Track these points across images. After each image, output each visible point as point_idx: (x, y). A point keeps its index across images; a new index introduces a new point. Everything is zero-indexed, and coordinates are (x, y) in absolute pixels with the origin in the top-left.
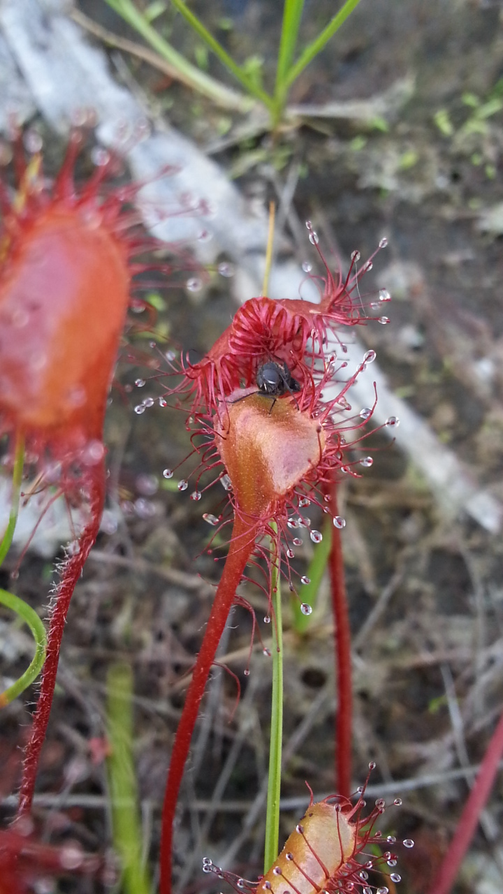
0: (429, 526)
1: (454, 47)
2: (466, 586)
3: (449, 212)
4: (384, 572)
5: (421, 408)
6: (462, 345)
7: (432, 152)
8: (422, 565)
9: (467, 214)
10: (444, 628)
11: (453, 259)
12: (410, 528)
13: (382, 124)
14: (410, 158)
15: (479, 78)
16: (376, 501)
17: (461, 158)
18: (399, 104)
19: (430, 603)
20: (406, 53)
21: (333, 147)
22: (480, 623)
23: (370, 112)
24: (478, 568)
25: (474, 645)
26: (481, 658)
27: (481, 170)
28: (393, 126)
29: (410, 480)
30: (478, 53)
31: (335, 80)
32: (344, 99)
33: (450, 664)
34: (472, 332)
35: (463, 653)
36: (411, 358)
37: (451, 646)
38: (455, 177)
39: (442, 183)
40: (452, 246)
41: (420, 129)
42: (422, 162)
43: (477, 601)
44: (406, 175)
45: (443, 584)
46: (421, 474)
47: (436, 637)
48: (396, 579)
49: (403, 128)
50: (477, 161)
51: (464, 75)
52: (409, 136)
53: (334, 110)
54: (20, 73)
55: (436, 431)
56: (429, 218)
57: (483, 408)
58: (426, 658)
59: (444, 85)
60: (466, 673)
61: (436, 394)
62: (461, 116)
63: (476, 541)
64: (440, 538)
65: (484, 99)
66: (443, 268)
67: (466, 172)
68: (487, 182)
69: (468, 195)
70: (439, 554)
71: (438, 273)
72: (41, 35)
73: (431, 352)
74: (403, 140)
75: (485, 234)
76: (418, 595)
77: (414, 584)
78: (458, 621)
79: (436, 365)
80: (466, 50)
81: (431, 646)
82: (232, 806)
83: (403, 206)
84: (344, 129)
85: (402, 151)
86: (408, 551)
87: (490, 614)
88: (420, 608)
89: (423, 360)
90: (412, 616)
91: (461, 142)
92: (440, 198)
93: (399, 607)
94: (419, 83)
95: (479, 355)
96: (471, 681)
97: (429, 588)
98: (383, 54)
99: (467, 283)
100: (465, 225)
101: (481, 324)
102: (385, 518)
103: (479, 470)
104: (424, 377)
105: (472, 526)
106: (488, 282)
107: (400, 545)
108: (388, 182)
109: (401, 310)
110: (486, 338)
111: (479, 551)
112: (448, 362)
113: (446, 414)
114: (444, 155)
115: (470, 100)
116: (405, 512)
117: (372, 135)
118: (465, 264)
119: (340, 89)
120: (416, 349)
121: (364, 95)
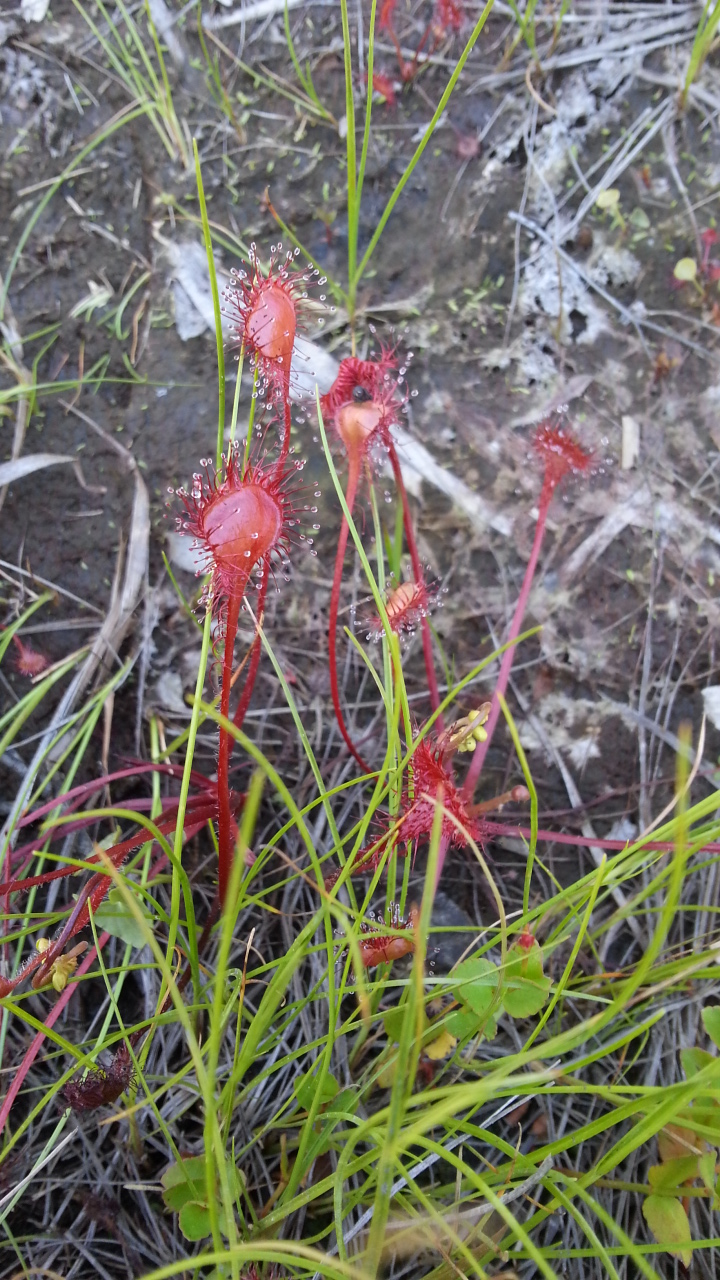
0: (469, 537)
1: (456, 264)
2: (495, 570)
3: (462, 358)
4: (445, 566)
5: (458, 473)
6: (479, 435)
7: (447, 323)
8: (467, 559)
9: (474, 357)
10: (485, 594)
11: (468, 385)
12: (458, 539)
13: (416, 312)
14: (435, 328)
15: (472, 279)
16: (436, 527)
17: (465, 324)
18: (425, 299)
19: (474, 581)
20: (428, 271)
21: (390, 328)
22: (505, 589)
23: (408, 305)
24: (500, 557)
25: (504, 603)
26: (509, 610)
27: (478, 330)
28: (423, 312)
29: (455, 512)
30: (471, 263)
31: (386, 292)
32: (393, 301)
33: (490, 615)
34: (484, 426)
35: (498, 609)
36: (449, 446)
37: (490, 605)
38: (464, 336)
39: (456, 341)
40: (467, 378)
41: (440, 311)
42: (442, 330)
43: (502, 576)
44: (435, 338)
45: (482, 571)
46: (461, 509)
47: (480, 600)
48: (453, 569)
49: (429, 312)
50: (475, 324)
51: (463, 279)
52: (433, 316)
53: (386, 307)
54: (194, 307)
55: (467, 484)
56: (451, 363)
57: (496, 469)
58: (476, 612)
59: (452, 286)
60: (501, 620)
61: (466, 464)
62: (463, 301)
63: (498, 541)
64: (476, 543)
65: (477, 290)
66: (463, 392)
67: (469, 332)
68: (482, 337)
69: (472, 346)
70: (476, 552)
71: (460, 395)
72: (204, 285)
73: (461, 441)
74: (430, 319)
75: (486, 368)
76: (467, 576)
77: (463, 571)
78: (492, 590)
79: (465, 448)
80: (464, 264)
81: (478, 606)
82: (368, 704)
83: (434, 357)
84: (394, 317)
85: (429, 325)
86: (458, 553)
87: (511, 584)
88: (469, 585)
89: (457, 446)
90: (464, 590)
91: (464, 315)
92: (456, 350)
93: (456, 585)
94: (436, 287)
95: (490, 439)
96: (504, 625)
97: (473, 573)
98: (414, 273)
99: (479, 398)
100: (473, 365)
101: (489, 421)
102: (442, 536)
103: (497, 503)
104: (458, 456)
105: (495, 534)
106: (491, 396)
107: (453, 550)
108: (424, 344)
109: (441, 420)
110: (493, 429)
111: (500, 547)
112: (472, 446)
113: (473, 475)
114: (454, 324)
115: (468, 291)
116: (454, 531)
117: (411, 318)
118: (476, 386)
119: (389, 297)
120: (452, 441)
121: (403, 297)
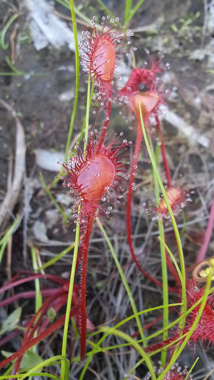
0: (187, 148)
1: (174, 5)
2: (201, 164)
3: (180, 55)
4: (176, 163)
5: (180, 114)
6: (189, 94)
7: (172, 38)
8: (187, 159)
9: (186, 55)
10: (196, 177)
11: (183, 69)
12: (182, 149)
13: (156, 31)
14: (166, 40)
15: (184, 14)
16: (170, 143)
17: (182, 38)
18: (160, 25)
19: (191, 170)
20: (160, 9)
21: (142, 40)
22: (207, 175)
23: (151, 28)
24: (204, 158)
25: (206, 181)
26: (209, 184)
27: (188, 41)
28: (159, 32)
29: (180, 136)
30: (182, 6)
31: (139, 21)
32: (143, 26)
33: (199, 188)
34: (192, 90)
35: (203, 184)
36: (175, 101)
37: (199, 182)
38: (181, 44)
39: (177, 46)
40: (182, 65)
41: (168, 31)
42: (169, 41)
43: (205, 168)
44: (166, 46)
45: (194, 165)
46: (183, 134)
47: (194, 180)
48: (180, 165)
49: (162, 32)
50: (186, 38)
51: (179, 13)
52: (165, 34)
53: (140, 29)
55: (185, 120)
56: (174, 58)
57: (199, 112)
58: (192, 187)
59: (173, 17)
60: (205, 190)
61: (184, 110)
62: (179, 26)
63: (202, 150)
64: (191, 151)
65: (186, 20)
66: (181, 72)
67: (184, 42)
68: (190, 44)
69: (185, 49)
70: (192, 156)
71: (179, 74)
73: (180, 97)
74: (163, 35)
75: (192, 60)
76: (187, 169)
77: (185, 166)
78: (200, 175)
79: (183, 102)
80: (178, 6)
81: (193, 183)
82: (141, 236)
83: (166, 55)
84: (144, 35)
85: (163, 38)
86: (182, 156)
87: (210, 171)
88: (188, 172)
89: (178, 101)
90: (186, 175)
91: (181, 33)
92: (177, 51)
93: (182, 172)
94: (166, 18)
95: (195, 96)
96: (206, 192)
97: (190, 167)
98: (153, 11)
99: (189, 75)
100: (185, 59)
101: (195, 87)
102: (174, 148)
103: (200, 130)
104: (180, 106)
105: (200, 146)
106: (195, 74)
107: (179, 155)
108: (160, 48)
109: (169, 86)
110: (197, 91)
111: (204, 153)
112: (186, 100)
113: (188, 115)
114: (176, 38)
115: (182, 20)
116: (179, 145)
117: (153, 35)
118: (187, 70)
119: (140, 23)
120: (176, 98)
121: (148, 24)
